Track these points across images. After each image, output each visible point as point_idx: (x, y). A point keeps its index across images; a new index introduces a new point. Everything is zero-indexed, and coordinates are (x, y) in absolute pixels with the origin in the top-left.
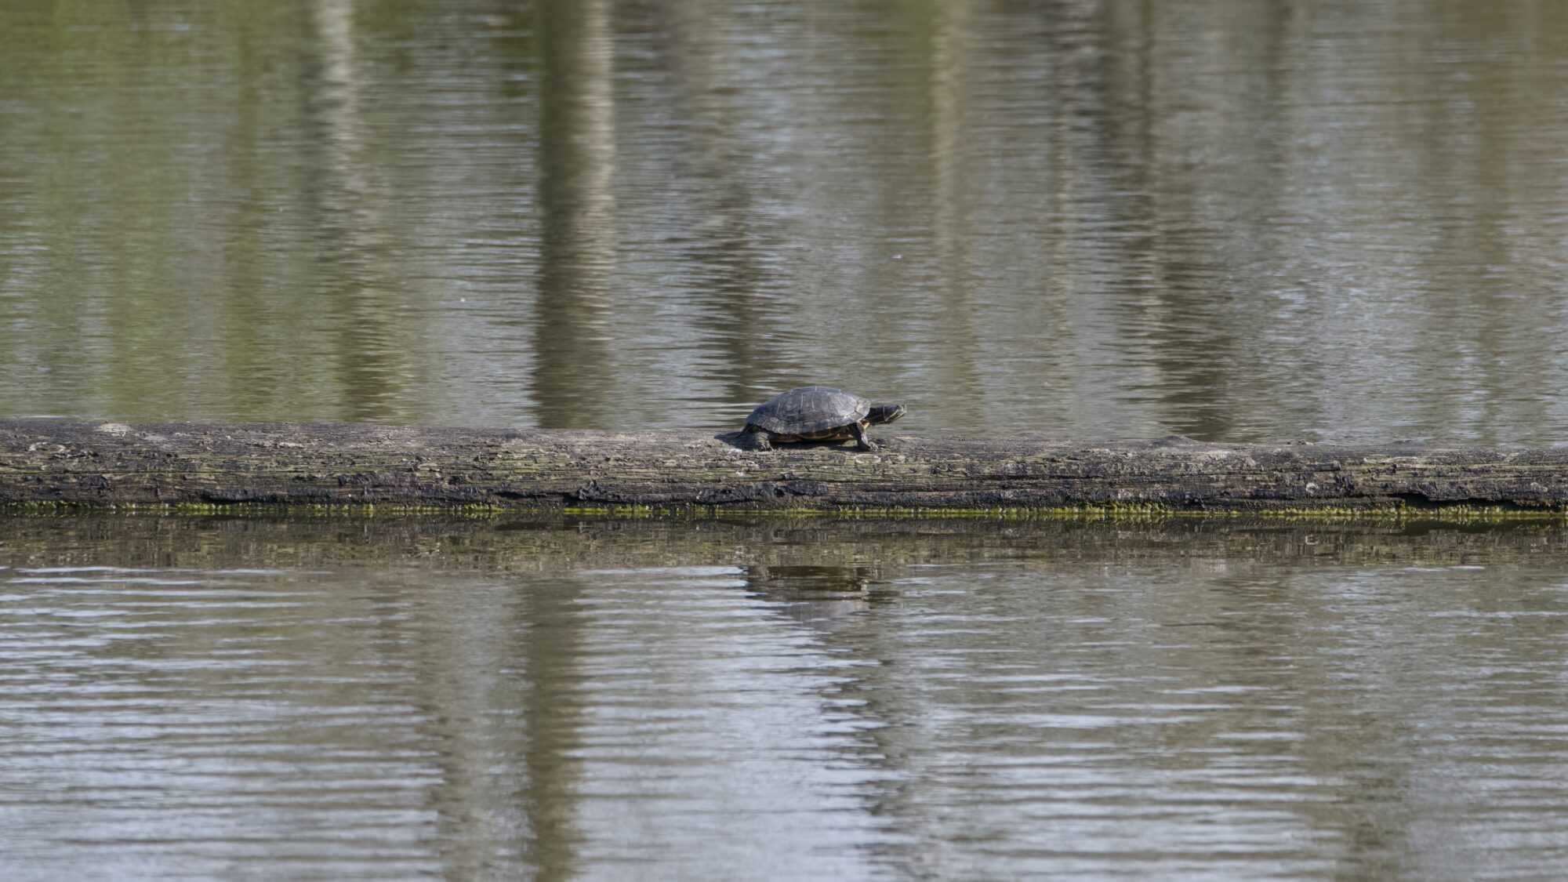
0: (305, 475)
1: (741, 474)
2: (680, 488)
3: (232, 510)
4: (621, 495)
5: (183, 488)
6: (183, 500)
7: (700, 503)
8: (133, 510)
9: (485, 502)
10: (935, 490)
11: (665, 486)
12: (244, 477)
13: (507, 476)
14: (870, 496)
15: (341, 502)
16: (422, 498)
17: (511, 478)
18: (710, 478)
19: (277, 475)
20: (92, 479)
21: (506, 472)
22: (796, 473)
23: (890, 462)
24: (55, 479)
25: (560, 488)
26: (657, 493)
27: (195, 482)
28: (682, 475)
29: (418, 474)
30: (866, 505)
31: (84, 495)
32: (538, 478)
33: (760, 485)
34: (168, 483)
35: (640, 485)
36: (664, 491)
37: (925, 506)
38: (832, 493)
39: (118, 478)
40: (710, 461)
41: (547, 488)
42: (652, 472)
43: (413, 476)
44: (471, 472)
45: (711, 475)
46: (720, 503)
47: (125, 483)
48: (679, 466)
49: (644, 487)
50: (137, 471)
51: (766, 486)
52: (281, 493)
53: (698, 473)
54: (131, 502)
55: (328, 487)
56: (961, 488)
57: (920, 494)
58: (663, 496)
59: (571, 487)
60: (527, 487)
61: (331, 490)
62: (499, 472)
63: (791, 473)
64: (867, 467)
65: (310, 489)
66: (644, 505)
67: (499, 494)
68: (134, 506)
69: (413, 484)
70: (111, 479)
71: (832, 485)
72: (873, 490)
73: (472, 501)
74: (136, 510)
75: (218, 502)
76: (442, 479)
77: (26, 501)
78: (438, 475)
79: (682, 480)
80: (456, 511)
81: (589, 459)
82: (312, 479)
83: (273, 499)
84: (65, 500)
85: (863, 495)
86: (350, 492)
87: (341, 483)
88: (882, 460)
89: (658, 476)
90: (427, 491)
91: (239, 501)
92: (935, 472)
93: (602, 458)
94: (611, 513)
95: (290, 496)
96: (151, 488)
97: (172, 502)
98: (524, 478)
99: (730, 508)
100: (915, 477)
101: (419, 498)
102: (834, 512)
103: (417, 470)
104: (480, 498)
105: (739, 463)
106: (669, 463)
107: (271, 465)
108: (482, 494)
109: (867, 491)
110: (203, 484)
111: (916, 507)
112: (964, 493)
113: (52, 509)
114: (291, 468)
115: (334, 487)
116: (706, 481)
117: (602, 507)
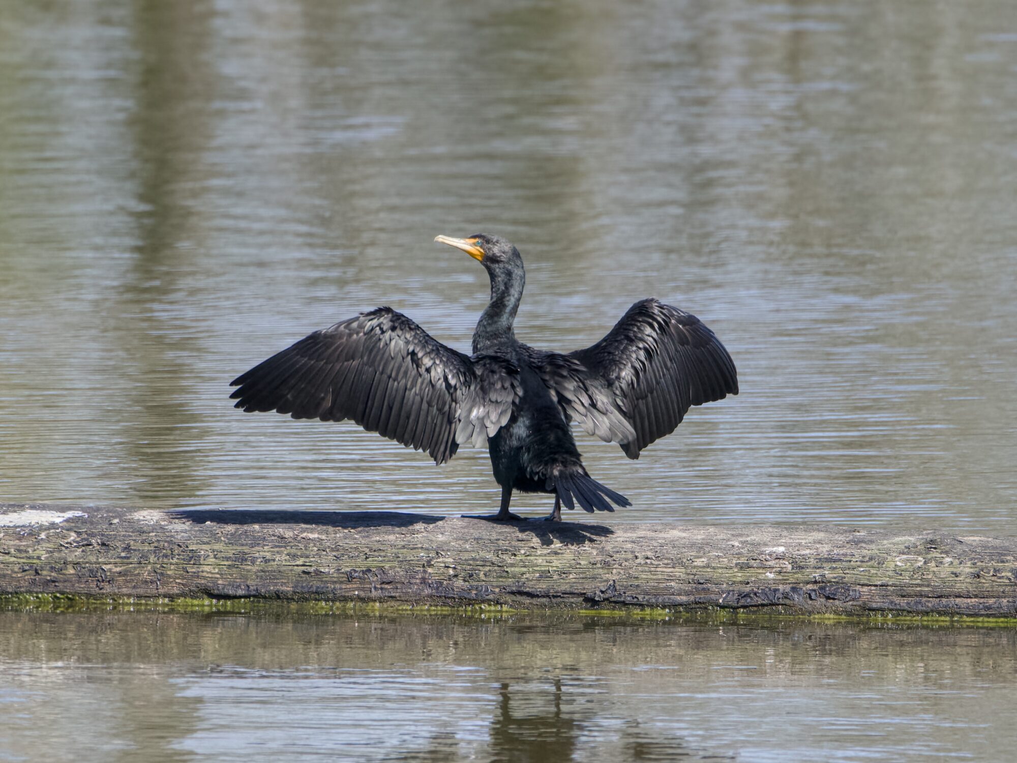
0: (312, 569)
1: (771, 576)
2: (704, 589)
3: (233, 606)
4: (640, 598)
5: (184, 581)
6: (184, 595)
7: (723, 607)
8: (130, 604)
9: (497, 603)
10: (976, 596)
11: (687, 587)
12: (248, 571)
13: (523, 574)
14: (903, 602)
15: (345, 599)
16: (431, 596)
17: (528, 575)
18: (739, 579)
19: (282, 569)
20: (91, 571)
21: (524, 569)
22: (829, 574)
23: (933, 564)
24: (52, 569)
25: (579, 589)
26: (679, 595)
27: (197, 575)
28: (708, 576)
29: (430, 570)
30: (899, 612)
31: (81, 587)
32: (556, 577)
33: (788, 588)
34: (169, 576)
35: (662, 586)
36: (687, 593)
37: (961, 614)
38: (864, 598)
39: (118, 569)
40: (743, 560)
41: (565, 587)
42: (679, 572)
43: (425, 572)
44: (487, 569)
45: (740, 576)
46: (744, 607)
47: (125, 575)
48: (708, 566)
49: (666, 588)
50: (140, 563)
51: (794, 589)
52: (285, 588)
53: (727, 574)
54: (129, 596)
55: (335, 582)
56: (1004, 595)
57: (958, 600)
58: (684, 599)
59: (590, 588)
60: (542, 586)
61: (338, 586)
62: (517, 569)
63: (823, 576)
64: (906, 570)
65: (315, 584)
66: (664, 607)
67: (513, 593)
68: (132, 601)
69: (423, 581)
70: (110, 570)
71: (865, 589)
72: (910, 596)
73: (483, 602)
74: (134, 604)
75: (219, 597)
76: (456, 576)
77: (21, 593)
78: (451, 572)
79: (708, 581)
80: (466, 611)
81: (616, 556)
82: (318, 573)
83: (278, 596)
84: (62, 593)
85: (897, 600)
86: (358, 589)
87: (350, 578)
88: (925, 563)
89: (683, 576)
90: (437, 588)
91: (240, 597)
92: (979, 577)
93: (630, 556)
94: (629, 615)
95: (295, 592)
96: (152, 582)
97: (172, 597)
98: (541, 576)
99: (754, 613)
100: (956, 582)
101: (428, 596)
102: (864, 619)
103: (430, 565)
104: (491, 597)
105: (771, 563)
106: (698, 562)
107: (282, 558)
108: (494, 593)
109: (903, 596)
110: (205, 578)
111: (952, 615)
112: (1005, 601)
113: (49, 603)
114: (300, 562)
115: (342, 582)
116: (734, 583)
117: (620, 609)
